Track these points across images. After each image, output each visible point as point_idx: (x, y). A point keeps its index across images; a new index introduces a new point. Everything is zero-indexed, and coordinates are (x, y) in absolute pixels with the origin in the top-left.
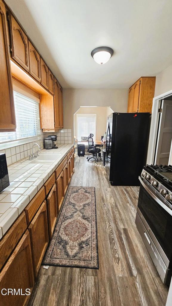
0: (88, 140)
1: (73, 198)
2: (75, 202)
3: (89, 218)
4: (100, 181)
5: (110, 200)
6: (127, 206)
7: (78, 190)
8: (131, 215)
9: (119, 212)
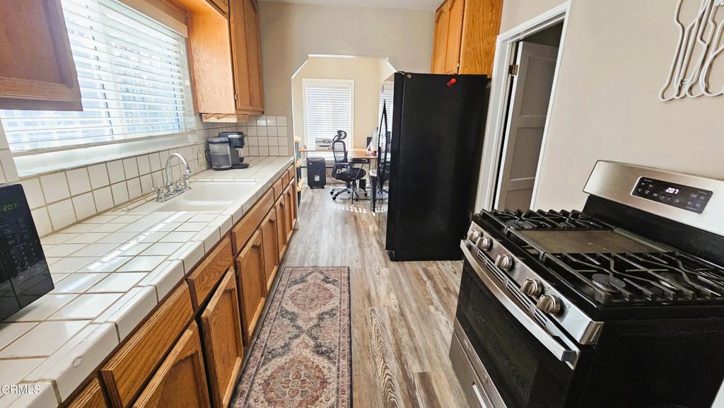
0: (333, 148)
1: (292, 298)
2: (296, 310)
3: (332, 351)
4: (362, 250)
5: (387, 299)
6: (429, 312)
7: (307, 275)
8: (438, 337)
9: (409, 329)
